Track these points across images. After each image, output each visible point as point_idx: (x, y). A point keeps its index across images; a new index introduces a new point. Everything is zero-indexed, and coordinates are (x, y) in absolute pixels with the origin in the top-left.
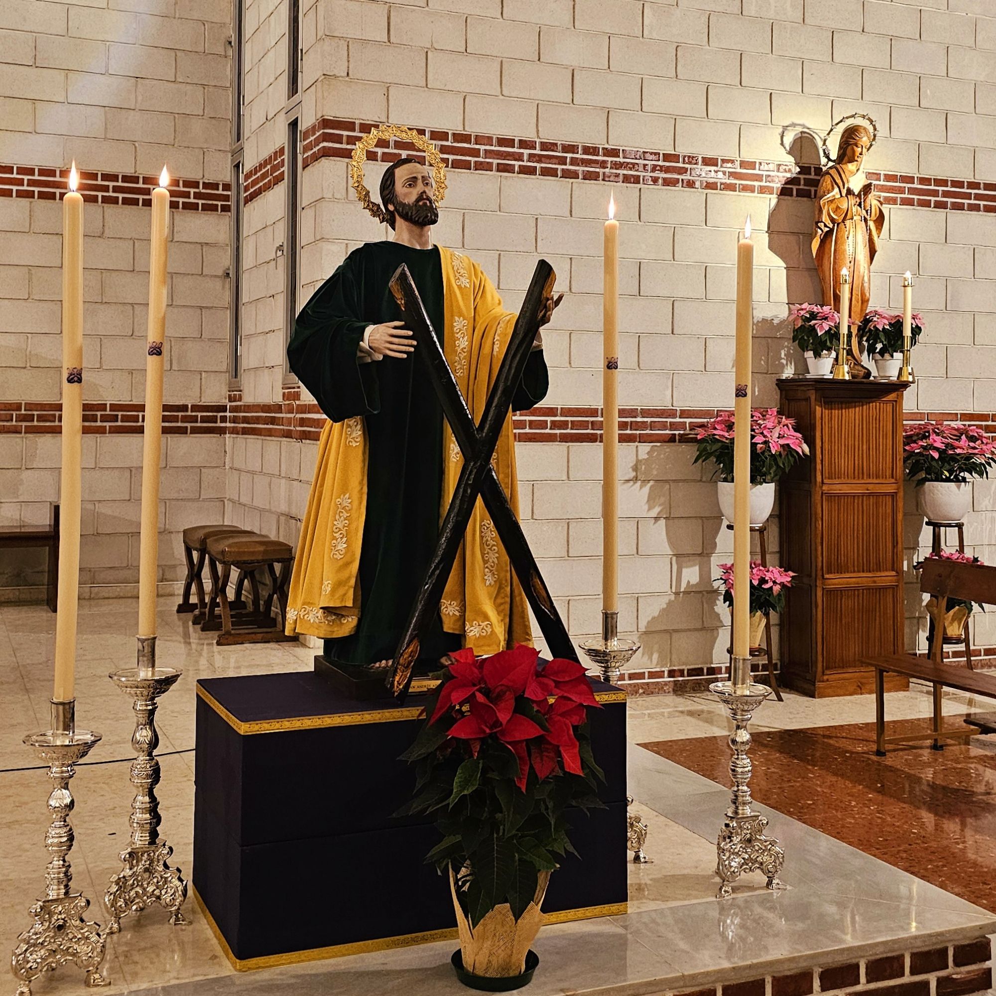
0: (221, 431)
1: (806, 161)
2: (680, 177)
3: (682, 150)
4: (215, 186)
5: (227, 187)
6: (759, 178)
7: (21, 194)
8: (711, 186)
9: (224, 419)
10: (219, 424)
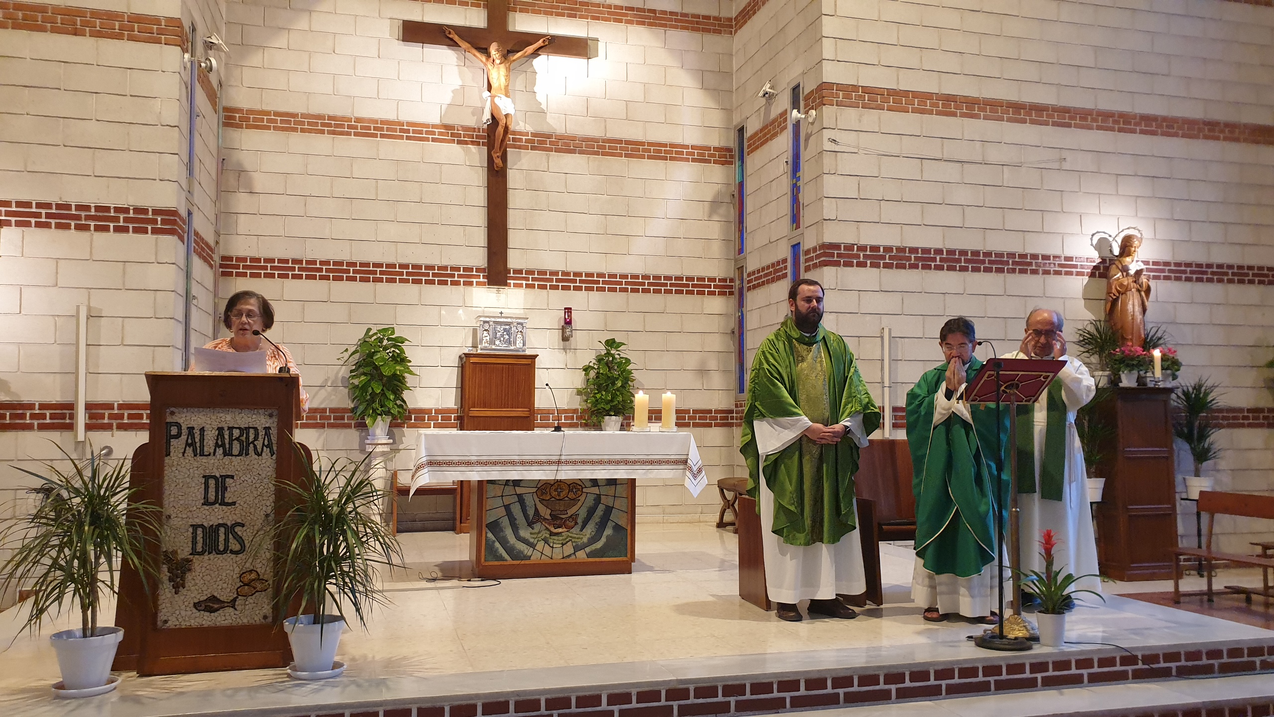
0: (730, 425)
2: (1029, 268)
3: (1030, 250)
4: (725, 280)
5: (732, 280)
6: (1076, 267)
7: (622, 290)
8: (1047, 273)
9: (732, 418)
10: (730, 421)
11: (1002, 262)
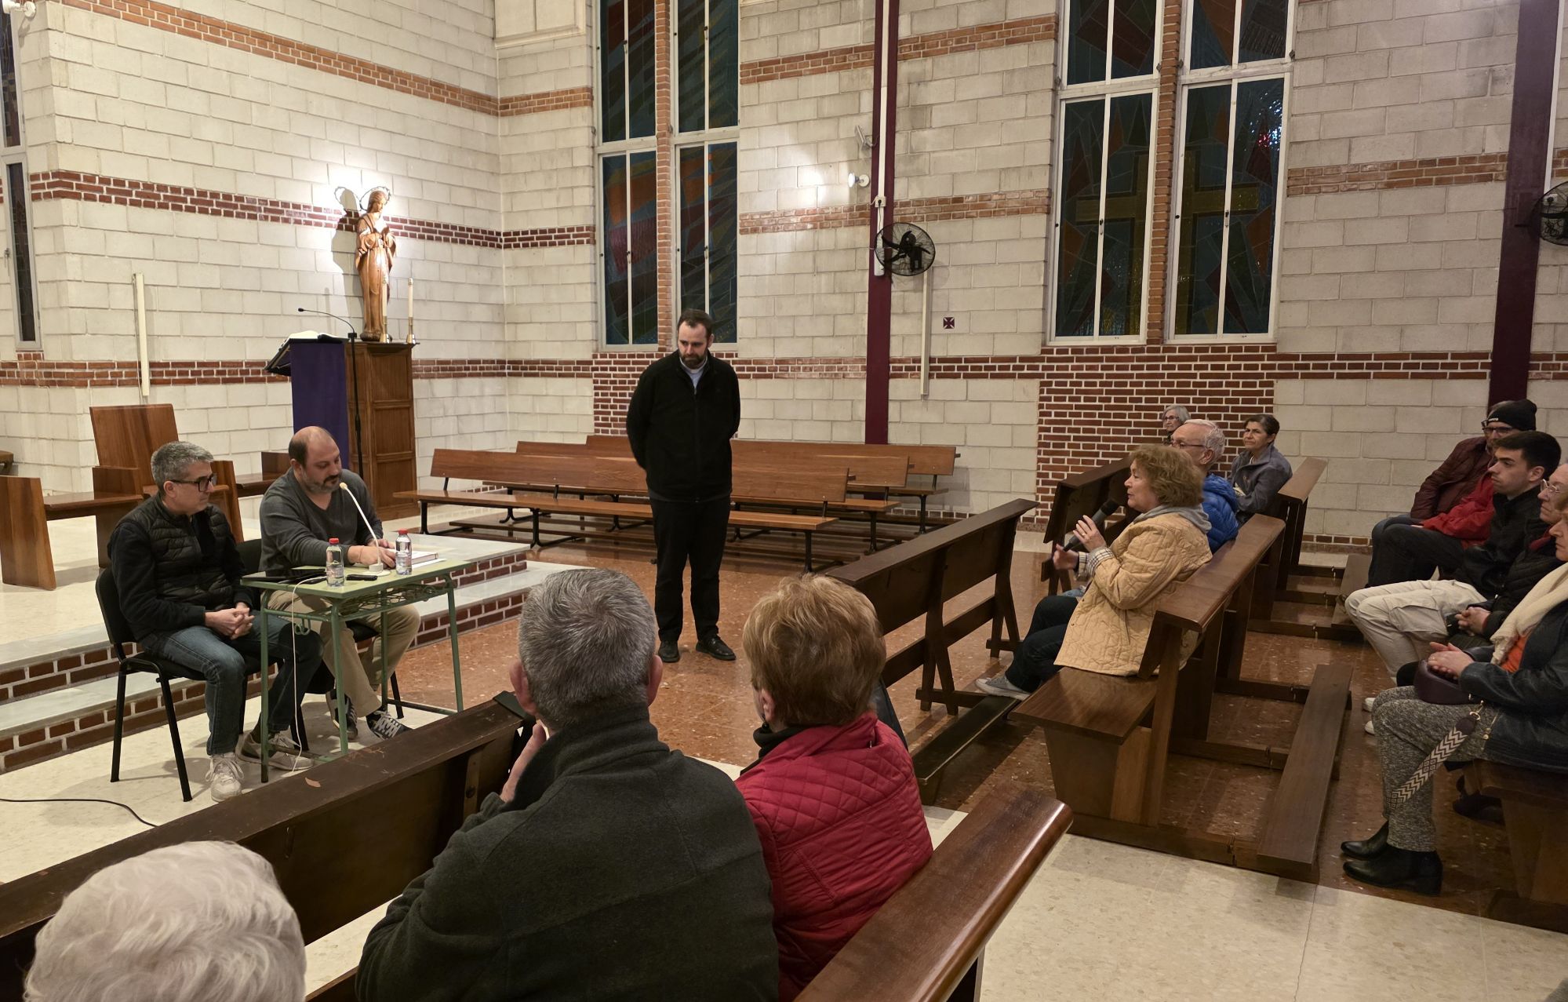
1: (350, 208)
2: (281, 216)
3: (281, 198)
6: (324, 218)
8: (298, 222)
11: (253, 208)
